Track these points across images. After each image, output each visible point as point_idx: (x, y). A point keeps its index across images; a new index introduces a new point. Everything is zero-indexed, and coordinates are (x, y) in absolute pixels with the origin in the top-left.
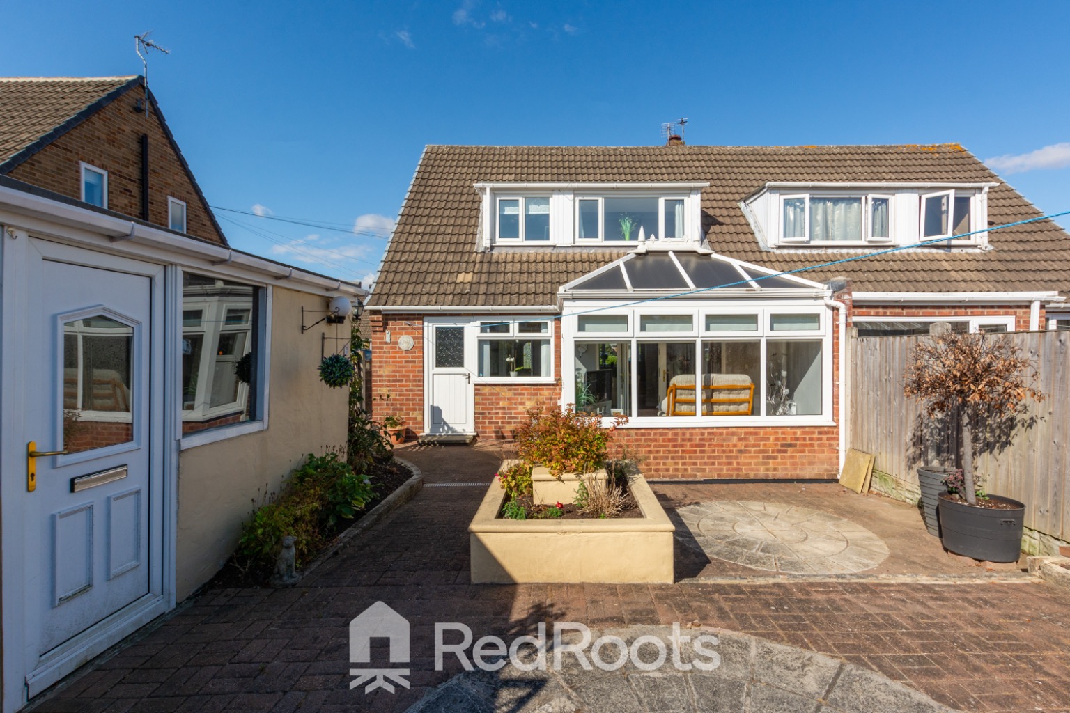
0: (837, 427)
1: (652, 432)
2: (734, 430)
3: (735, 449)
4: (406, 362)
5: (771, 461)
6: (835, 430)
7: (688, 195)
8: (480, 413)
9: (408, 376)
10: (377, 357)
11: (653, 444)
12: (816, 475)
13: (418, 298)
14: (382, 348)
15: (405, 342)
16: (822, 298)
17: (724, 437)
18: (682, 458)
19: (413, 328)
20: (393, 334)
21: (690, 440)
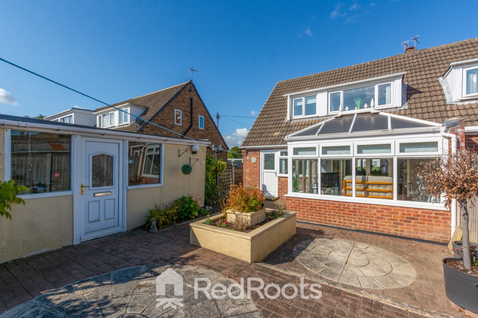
0: (450, 211)
1: (327, 202)
2: (374, 206)
3: (375, 216)
4: (254, 167)
5: (399, 226)
6: (449, 214)
7: (393, 80)
8: (280, 189)
9: (255, 173)
10: (244, 165)
11: (328, 208)
12: (433, 238)
13: (258, 143)
14: (246, 162)
15: (254, 160)
16: (439, 132)
17: (368, 209)
18: (343, 217)
19: (256, 155)
20: (250, 157)
21: (348, 208)
